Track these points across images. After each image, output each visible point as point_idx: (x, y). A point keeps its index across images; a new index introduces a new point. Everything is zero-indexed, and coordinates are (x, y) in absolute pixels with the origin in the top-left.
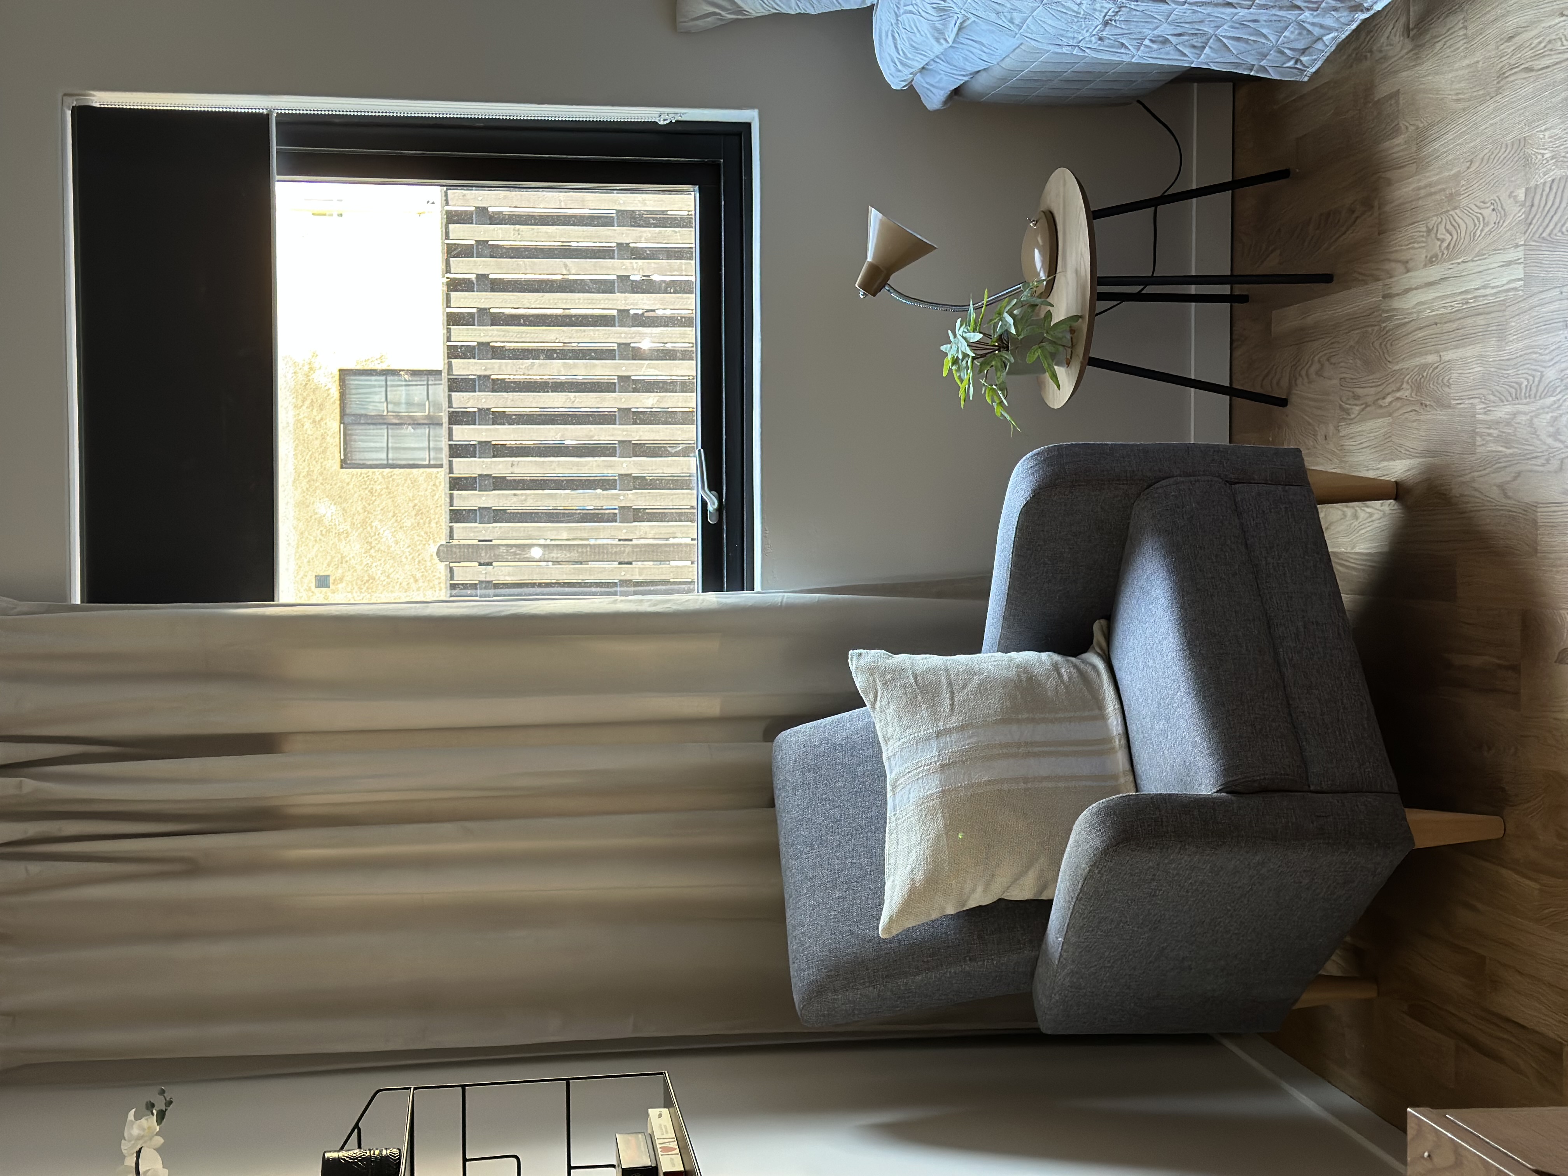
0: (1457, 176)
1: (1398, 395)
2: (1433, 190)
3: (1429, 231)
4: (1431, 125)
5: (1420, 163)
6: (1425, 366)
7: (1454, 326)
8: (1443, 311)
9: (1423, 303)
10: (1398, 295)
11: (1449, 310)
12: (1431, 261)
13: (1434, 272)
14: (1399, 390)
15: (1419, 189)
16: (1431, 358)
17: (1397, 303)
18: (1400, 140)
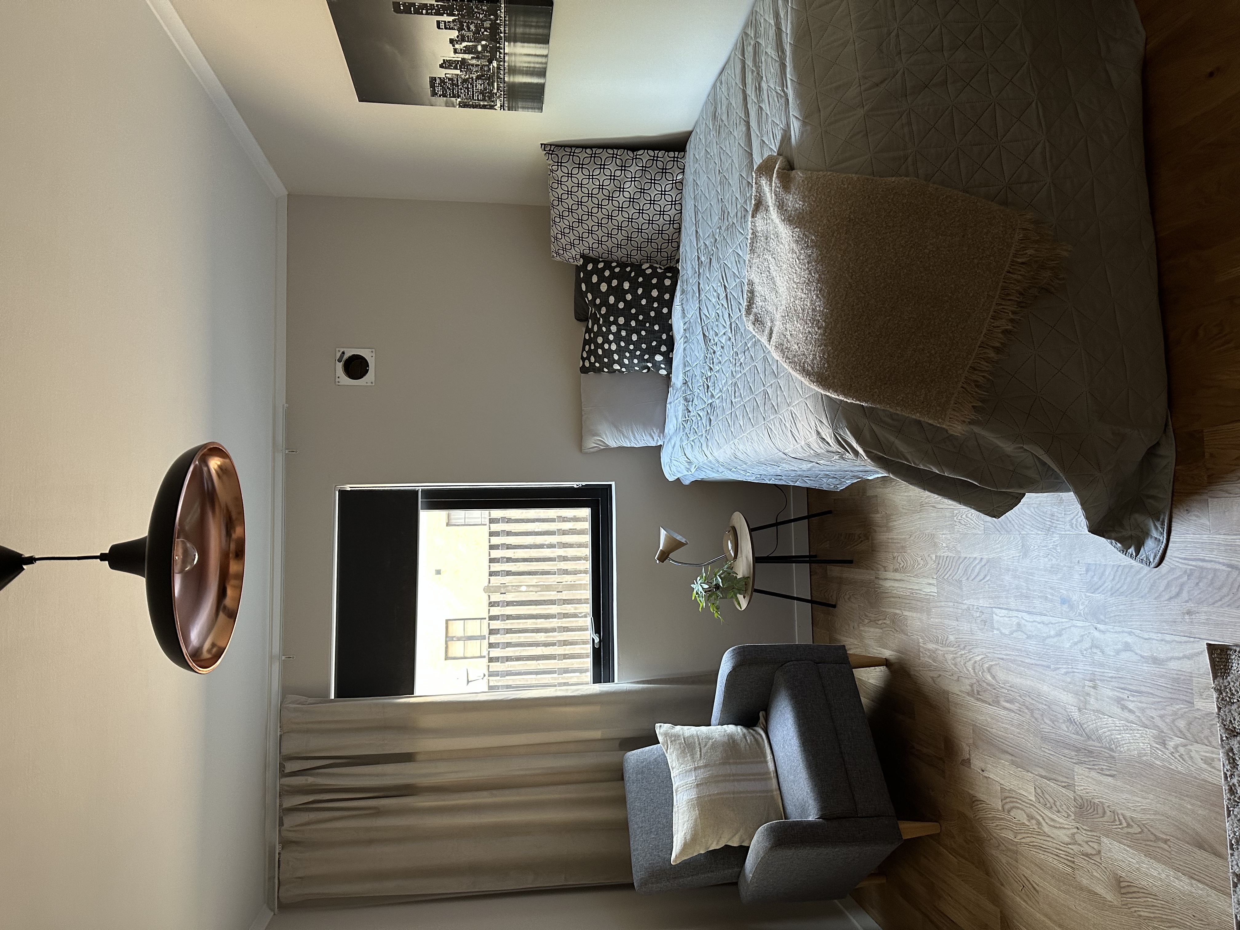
0: (904, 539)
1: (885, 621)
2: (895, 541)
3: (894, 558)
4: (892, 515)
5: (889, 529)
6: (896, 614)
7: (908, 601)
8: (902, 593)
9: (893, 587)
10: (882, 579)
11: (905, 594)
12: (896, 570)
13: (898, 576)
14: (885, 619)
15: (888, 539)
16: (898, 611)
17: (881, 582)
18: (879, 515)
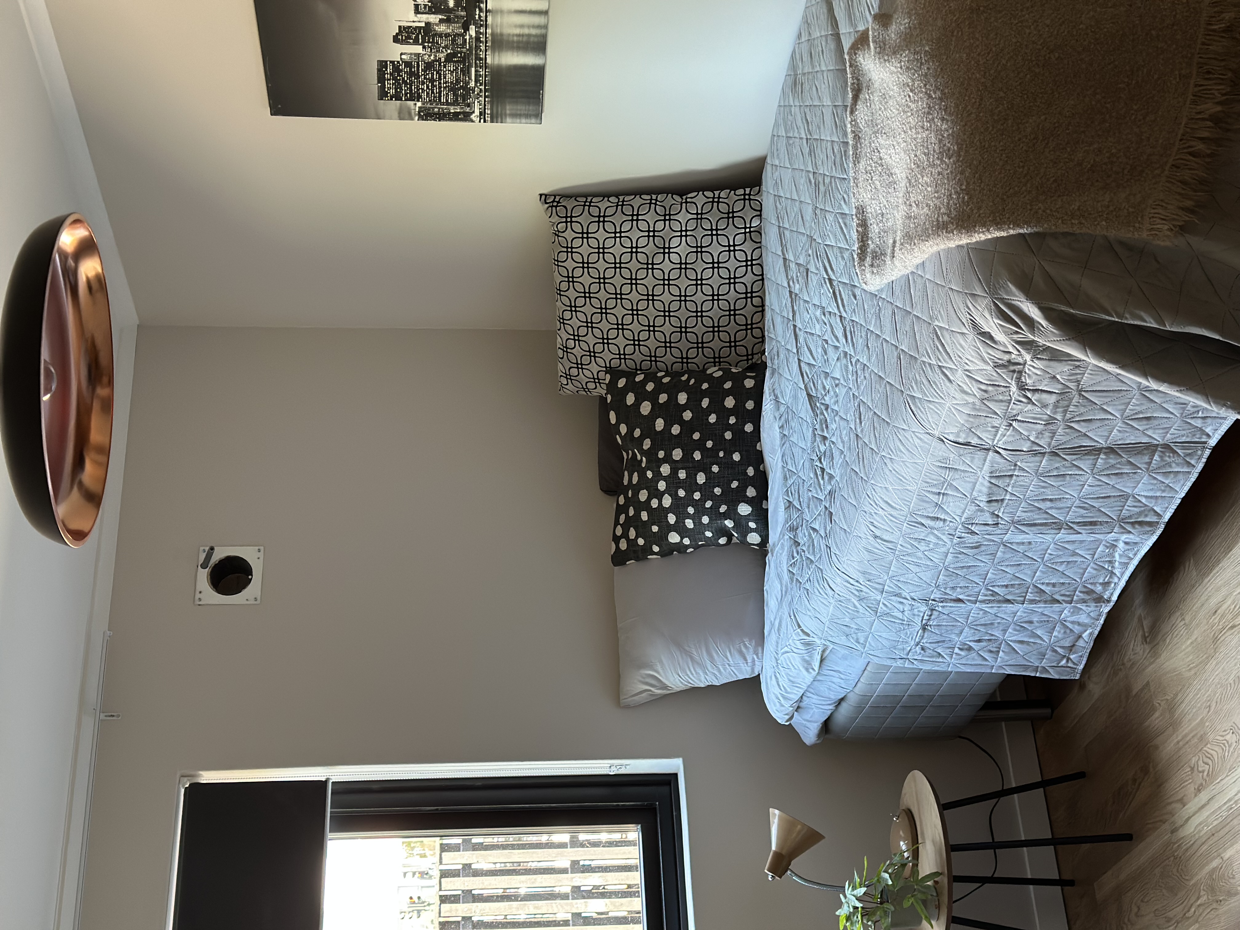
0: (1202, 721)
1: (1199, 902)
2: (1188, 738)
3: (1192, 769)
4: (1176, 695)
5: (1175, 724)
6: (1214, 870)
7: (1226, 829)
8: (1215, 823)
9: (1200, 824)
10: (1182, 826)
11: (1220, 820)
12: (1199, 790)
13: (1203, 797)
14: (1198, 898)
15: (1178, 742)
16: (1214, 864)
17: (1182, 833)
18: (1157, 714)
